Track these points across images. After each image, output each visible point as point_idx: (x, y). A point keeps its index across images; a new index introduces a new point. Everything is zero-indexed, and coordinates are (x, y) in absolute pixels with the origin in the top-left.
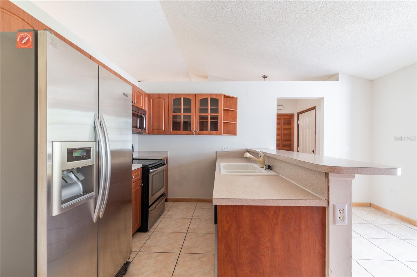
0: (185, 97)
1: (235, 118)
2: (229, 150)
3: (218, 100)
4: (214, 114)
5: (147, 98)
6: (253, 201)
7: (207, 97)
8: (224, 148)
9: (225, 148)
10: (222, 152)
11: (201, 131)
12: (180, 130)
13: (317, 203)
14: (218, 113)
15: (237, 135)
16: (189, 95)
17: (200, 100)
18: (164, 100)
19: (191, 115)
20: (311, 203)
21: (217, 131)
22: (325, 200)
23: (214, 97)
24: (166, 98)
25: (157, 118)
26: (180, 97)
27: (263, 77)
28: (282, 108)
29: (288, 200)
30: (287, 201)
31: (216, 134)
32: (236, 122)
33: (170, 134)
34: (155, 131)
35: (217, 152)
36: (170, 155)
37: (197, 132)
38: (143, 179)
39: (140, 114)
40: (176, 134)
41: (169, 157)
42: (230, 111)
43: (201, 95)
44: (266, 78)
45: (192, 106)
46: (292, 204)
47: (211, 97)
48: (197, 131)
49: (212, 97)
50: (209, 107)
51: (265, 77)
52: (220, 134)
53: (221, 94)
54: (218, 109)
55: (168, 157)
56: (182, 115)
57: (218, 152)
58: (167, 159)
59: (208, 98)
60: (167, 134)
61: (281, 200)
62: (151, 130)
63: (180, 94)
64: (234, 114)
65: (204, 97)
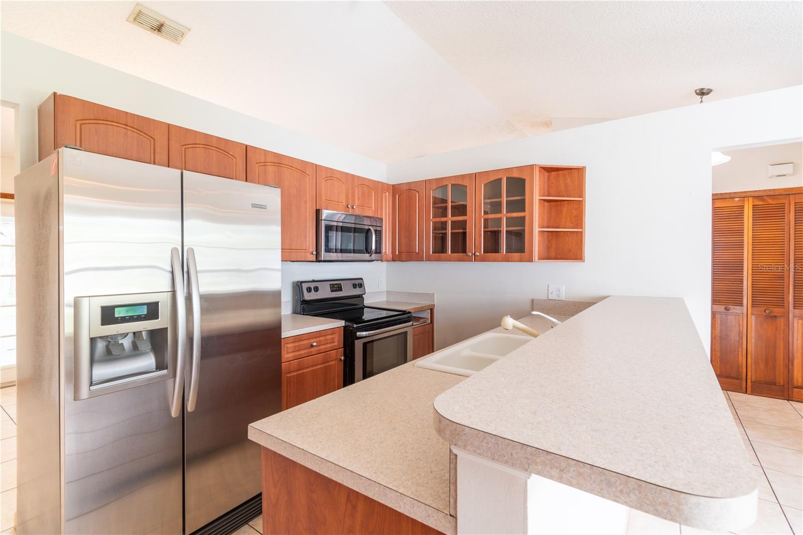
0: (454, 182)
1: (578, 220)
2: (563, 296)
3: (524, 180)
4: (515, 215)
5: (389, 194)
6: (303, 454)
7: (499, 177)
8: (549, 293)
9: (552, 293)
10: (545, 300)
11: (486, 253)
12: (446, 253)
13: (429, 516)
14: (524, 210)
15: (584, 261)
16: (463, 177)
17: (485, 185)
18: (417, 194)
19: (466, 221)
20: (415, 508)
21: (523, 254)
22: (450, 515)
23: (516, 175)
24: (422, 189)
25: (405, 229)
26: (445, 183)
27: (697, 94)
28: (792, 172)
29: (364, 478)
30: (361, 479)
31: (521, 261)
32: (582, 228)
33: (429, 259)
34: (404, 255)
35: (533, 300)
36: (437, 302)
37: (477, 256)
38: (345, 347)
39: (367, 227)
40: (439, 260)
41: (436, 306)
42: (566, 202)
43: (487, 173)
44: (708, 94)
45: (468, 201)
46: (372, 493)
47: (507, 176)
48: (478, 254)
49: (511, 176)
50: (504, 199)
51: (702, 93)
52: (530, 260)
53: (531, 167)
54: (523, 201)
55: (434, 305)
56: (450, 221)
57: (536, 299)
58: (432, 310)
59: (501, 179)
60: (423, 261)
61: (350, 473)
62: (397, 253)
63: (446, 177)
64: (576, 210)
65: (492, 178)
